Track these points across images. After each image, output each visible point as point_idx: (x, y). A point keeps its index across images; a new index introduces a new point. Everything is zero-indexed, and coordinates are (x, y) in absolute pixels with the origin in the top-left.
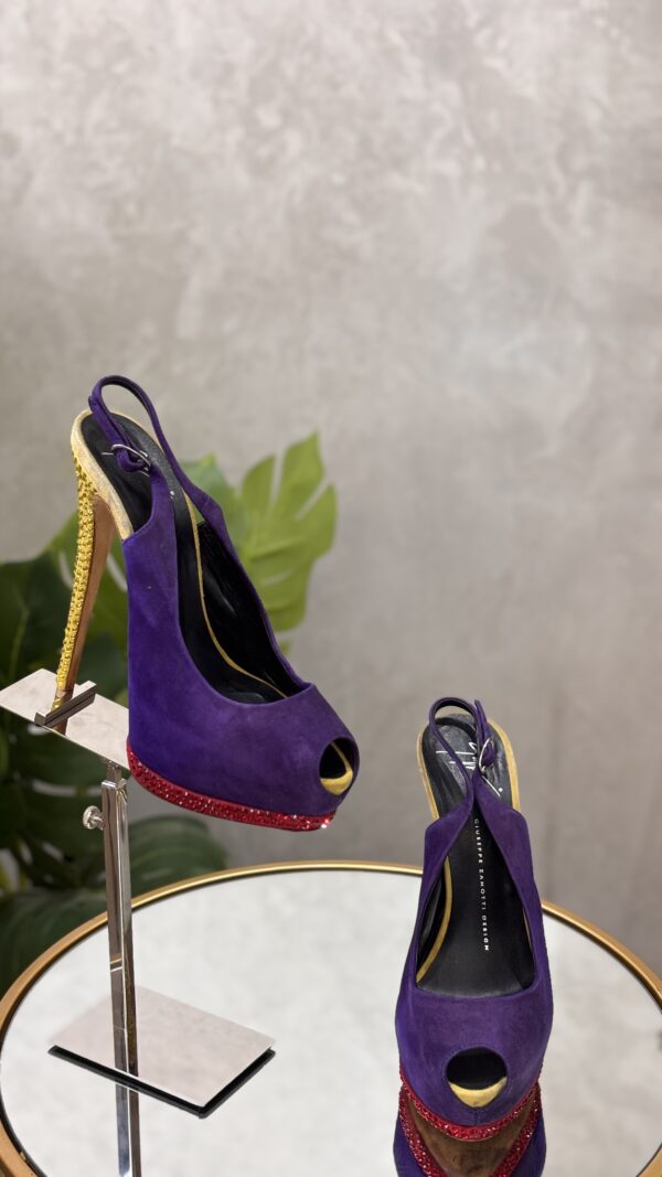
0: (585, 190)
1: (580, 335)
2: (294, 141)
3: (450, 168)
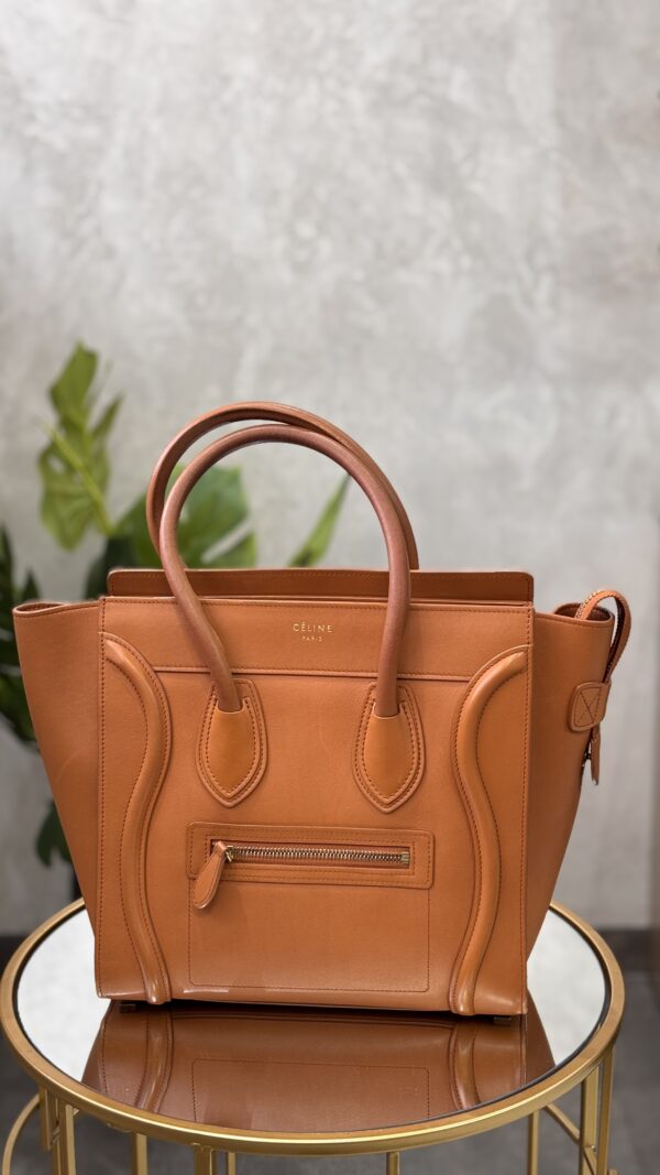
0: (546, 282)
1: (545, 393)
2: (325, 247)
3: (444, 266)
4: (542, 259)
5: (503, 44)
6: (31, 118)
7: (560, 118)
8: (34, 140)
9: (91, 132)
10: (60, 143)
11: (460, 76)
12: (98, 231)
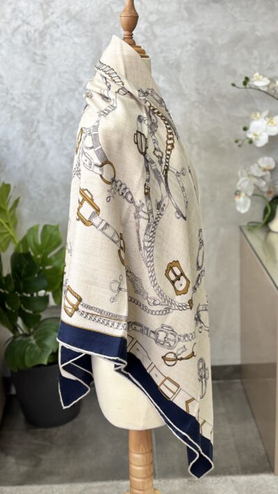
4: (194, 140)
5: (177, 66)
6: (13, 99)
7: (197, 90)
8: (14, 106)
9: (34, 103)
10: (24, 108)
11: (162, 78)
12: (39, 137)
